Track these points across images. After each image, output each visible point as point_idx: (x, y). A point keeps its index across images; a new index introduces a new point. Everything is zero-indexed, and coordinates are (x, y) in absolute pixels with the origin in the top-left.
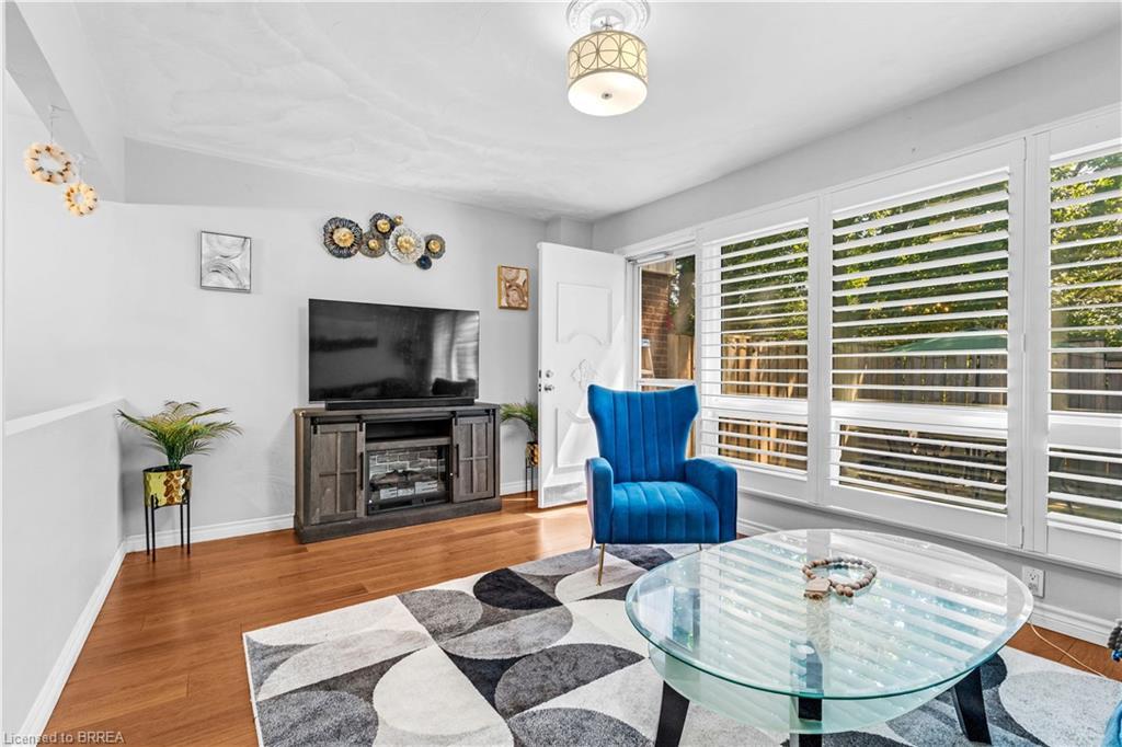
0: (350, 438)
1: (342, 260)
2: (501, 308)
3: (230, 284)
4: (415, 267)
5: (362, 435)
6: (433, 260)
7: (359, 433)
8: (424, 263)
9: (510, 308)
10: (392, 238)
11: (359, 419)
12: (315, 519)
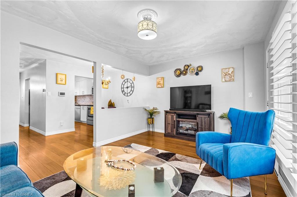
0: (172, 117)
1: (178, 78)
2: (223, 82)
3: (160, 86)
4: (195, 75)
5: (175, 116)
6: (199, 72)
7: (174, 116)
8: (197, 74)
9: (226, 81)
10: (188, 70)
11: (175, 113)
12: (167, 133)
